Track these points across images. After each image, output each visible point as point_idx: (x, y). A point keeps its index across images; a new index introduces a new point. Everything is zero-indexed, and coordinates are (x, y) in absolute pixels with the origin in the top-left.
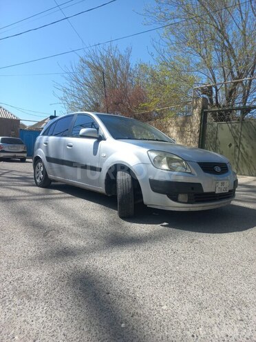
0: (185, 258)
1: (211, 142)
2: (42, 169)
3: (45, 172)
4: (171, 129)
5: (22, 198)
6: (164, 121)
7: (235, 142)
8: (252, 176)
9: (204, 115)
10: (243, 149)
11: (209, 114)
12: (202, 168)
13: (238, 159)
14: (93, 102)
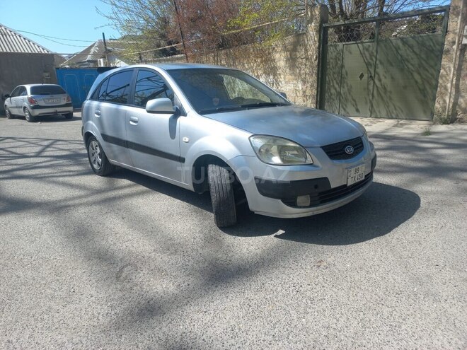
0: (312, 300)
1: (334, 73)
2: (98, 151)
3: (102, 155)
4: (277, 56)
5: (77, 201)
6: (265, 44)
7: (368, 70)
8: (392, 118)
9: (323, 32)
10: (380, 80)
11: (331, 30)
12: (327, 153)
13: (373, 96)
14: (158, 17)
